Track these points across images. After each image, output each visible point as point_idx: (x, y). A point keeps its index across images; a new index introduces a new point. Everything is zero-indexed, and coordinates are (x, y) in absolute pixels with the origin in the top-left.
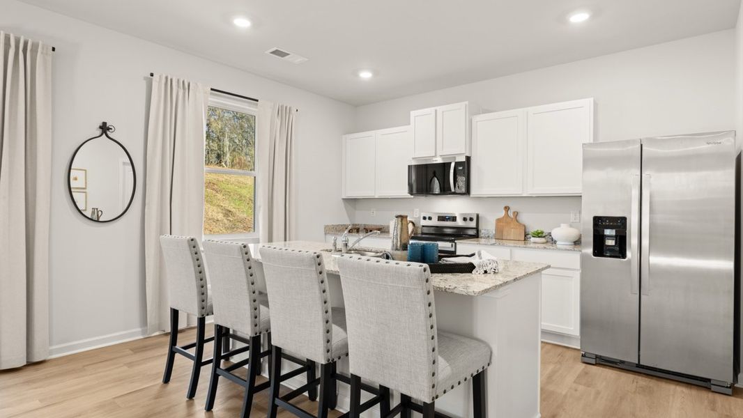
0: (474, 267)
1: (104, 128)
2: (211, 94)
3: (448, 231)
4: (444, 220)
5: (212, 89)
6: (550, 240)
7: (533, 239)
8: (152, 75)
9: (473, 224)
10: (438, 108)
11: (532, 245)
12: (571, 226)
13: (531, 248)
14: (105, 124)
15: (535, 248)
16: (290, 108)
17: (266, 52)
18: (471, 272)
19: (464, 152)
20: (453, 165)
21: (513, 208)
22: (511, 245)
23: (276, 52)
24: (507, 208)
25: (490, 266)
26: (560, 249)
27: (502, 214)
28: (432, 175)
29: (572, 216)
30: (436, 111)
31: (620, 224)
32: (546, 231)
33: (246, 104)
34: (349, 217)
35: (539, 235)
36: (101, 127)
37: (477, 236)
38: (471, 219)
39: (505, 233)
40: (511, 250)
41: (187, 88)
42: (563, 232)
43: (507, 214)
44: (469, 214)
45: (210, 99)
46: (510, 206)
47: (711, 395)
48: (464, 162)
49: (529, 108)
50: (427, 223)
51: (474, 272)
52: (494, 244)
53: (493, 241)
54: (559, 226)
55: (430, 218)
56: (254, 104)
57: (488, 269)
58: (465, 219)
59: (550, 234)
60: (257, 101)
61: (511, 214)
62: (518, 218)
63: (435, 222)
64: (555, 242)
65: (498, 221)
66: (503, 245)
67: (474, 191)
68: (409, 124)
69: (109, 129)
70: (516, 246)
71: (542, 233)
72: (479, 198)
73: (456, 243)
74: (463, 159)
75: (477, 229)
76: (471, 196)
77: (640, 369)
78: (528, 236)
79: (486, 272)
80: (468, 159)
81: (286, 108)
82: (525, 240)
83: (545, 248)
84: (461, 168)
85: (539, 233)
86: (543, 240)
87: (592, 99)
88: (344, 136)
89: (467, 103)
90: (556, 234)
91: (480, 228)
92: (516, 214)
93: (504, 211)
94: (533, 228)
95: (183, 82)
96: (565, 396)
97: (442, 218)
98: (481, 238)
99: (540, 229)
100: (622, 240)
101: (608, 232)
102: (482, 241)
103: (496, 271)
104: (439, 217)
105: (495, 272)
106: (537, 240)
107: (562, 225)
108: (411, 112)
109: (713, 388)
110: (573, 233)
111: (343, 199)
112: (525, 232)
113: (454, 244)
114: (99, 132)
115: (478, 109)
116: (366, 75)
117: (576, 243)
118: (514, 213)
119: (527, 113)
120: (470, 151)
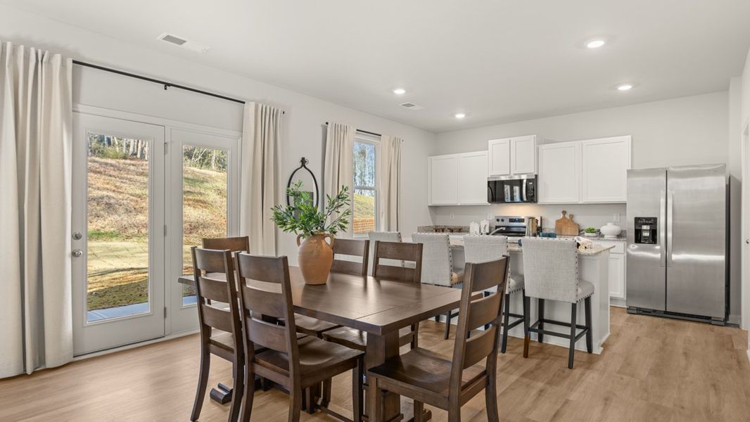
1: (303, 161)
2: (357, 133)
3: (515, 229)
4: (514, 222)
5: (357, 130)
6: (599, 235)
7: (586, 234)
8: (327, 123)
10: (513, 139)
11: (587, 237)
12: (615, 224)
14: (303, 159)
19: (533, 172)
20: (525, 181)
21: (569, 212)
23: (406, 105)
24: (564, 213)
26: (607, 240)
27: (561, 216)
29: (615, 217)
30: (510, 141)
31: (653, 222)
32: (596, 228)
34: (432, 220)
35: (591, 231)
36: (301, 161)
39: (563, 230)
42: (609, 229)
43: (564, 217)
46: (566, 210)
47: (711, 326)
48: (533, 179)
49: (583, 141)
50: (500, 224)
54: (606, 225)
55: (503, 220)
56: (378, 138)
59: (599, 231)
61: (567, 216)
62: (573, 219)
63: (507, 223)
64: (603, 236)
65: (558, 221)
67: (540, 200)
68: (488, 149)
69: (305, 162)
71: (593, 229)
72: (544, 205)
74: (533, 177)
75: (541, 227)
76: (538, 203)
77: (667, 314)
78: (582, 232)
80: (536, 176)
82: (580, 234)
83: (596, 240)
84: (531, 183)
86: (594, 234)
87: (630, 136)
88: (430, 158)
89: (535, 136)
90: (604, 230)
92: (572, 216)
93: (562, 214)
94: (585, 226)
95: (344, 126)
96: (622, 327)
97: (512, 220)
99: (592, 227)
100: (654, 233)
101: (644, 227)
104: (510, 219)
106: (590, 234)
107: (608, 224)
108: (490, 141)
109: (713, 322)
110: (617, 229)
111: (430, 207)
112: (579, 229)
114: (301, 165)
115: (543, 140)
116: (460, 116)
117: (620, 236)
118: (570, 215)
119: (582, 144)
120: (538, 171)
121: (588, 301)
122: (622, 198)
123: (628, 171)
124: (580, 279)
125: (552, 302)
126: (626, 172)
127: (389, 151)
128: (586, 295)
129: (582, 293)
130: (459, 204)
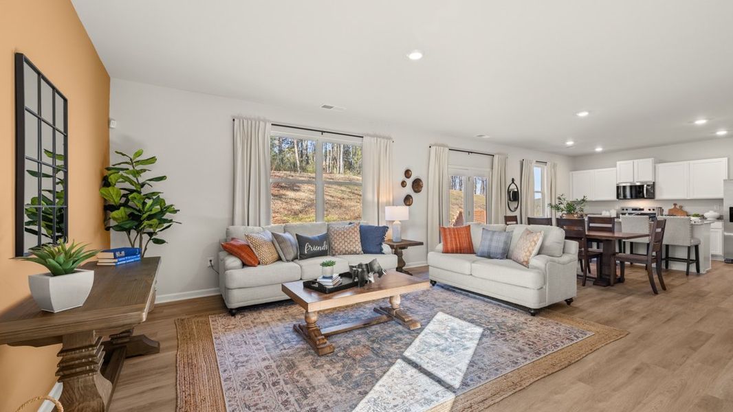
1: (513, 180)
4: (636, 210)
5: (536, 161)
6: (704, 218)
9: (655, 212)
10: (635, 161)
19: (651, 180)
20: (645, 186)
21: (679, 204)
24: (675, 205)
26: (709, 221)
29: (715, 208)
30: (633, 162)
32: (701, 214)
38: (653, 210)
42: (710, 214)
43: (675, 207)
44: (652, 207)
46: (677, 203)
48: (652, 185)
49: (689, 162)
50: (625, 211)
55: (627, 209)
58: (649, 210)
59: (703, 216)
60: (546, 163)
61: (677, 207)
62: (682, 209)
64: (706, 219)
65: (672, 209)
67: (657, 197)
68: (617, 167)
72: (659, 200)
74: (651, 183)
76: (655, 199)
80: (654, 183)
84: (650, 187)
85: (696, 215)
86: (699, 218)
87: (727, 158)
88: (571, 172)
89: (653, 158)
90: (706, 215)
92: (681, 207)
93: (673, 206)
94: (692, 212)
104: (633, 209)
107: (710, 211)
110: (717, 214)
112: (687, 215)
115: (659, 161)
117: (720, 218)
119: (689, 164)
120: (655, 180)
121: (697, 247)
122: (720, 196)
123: (724, 180)
124: (692, 237)
125: (674, 246)
126: (722, 182)
127: (551, 171)
128: (696, 244)
129: (694, 242)
130: (594, 200)
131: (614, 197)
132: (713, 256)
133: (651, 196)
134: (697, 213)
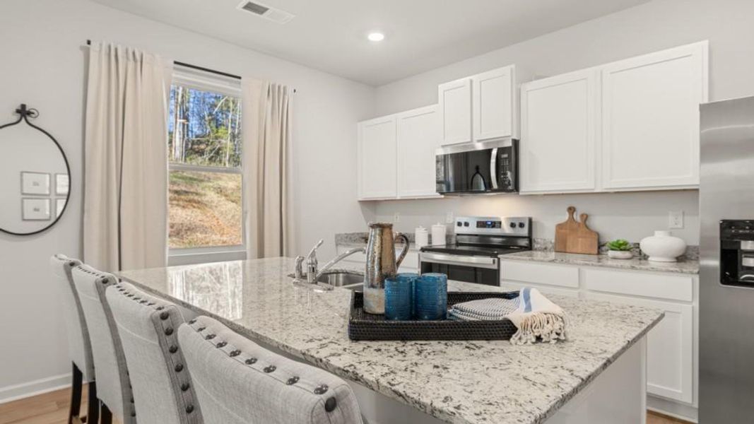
0: (514, 329)
1: (23, 112)
2: (175, 68)
4: (485, 227)
5: (176, 63)
6: (636, 253)
7: (611, 253)
8: (89, 43)
9: (525, 232)
10: (474, 77)
11: (610, 263)
12: (671, 234)
13: (611, 267)
14: (23, 106)
15: (617, 267)
16: (285, 88)
17: (237, 8)
18: (508, 338)
19: (510, 134)
20: (494, 152)
21: (581, 208)
22: (579, 262)
23: (249, 7)
24: (572, 210)
25: (548, 328)
26: (656, 270)
27: (565, 217)
28: (474, 171)
30: (471, 81)
32: (632, 241)
33: (228, 83)
35: (621, 246)
36: (18, 111)
37: (529, 247)
38: (521, 225)
39: (569, 244)
40: (579, 270)
41: (139, 61)
42: (659, 243)
43: (572, 219)
44: (518, 218)
45: (174, 75)
46: (576, 206)
48: (510, 148)
49: (603, 66)
50: (463, 230)
51: (514, 338)
52: (553, 261)
53: (552, 255)
54: (652, 234)
55: (467, 224)
56: (235, 82)
57: (543, 332)
58: (513, 225)
59: (637, 246)
60: (240, 78)
61: (577, 217)
62: (587, 223)
63: (473, 229)
64: (646, 257)
65: (560, 227)
66: (568, 262)
67: (525, 187)
68: (437, 103)
69: (29, 113)
70: (586, 264)
71: (625, 244)
72: (532, 197)
73: (499, 259)
74: (509, 144)
75: (530, 238)
76: (520, 194)
78: (604, 248)
79: (539, 339)
80: (516, 143)
81: (279, 87)
82: (599, 253)
83: (633, 268)
84: (506, 156)
85: (621, 245)
86: (627, 254)
87: (706, 43)
88: (359, 124)
89: (513, 66)
90: (647, 245)
91: (534, 236)
92: (585, 217)
93: (567, 213)
94: (611, 236)
95: (134, 53)
97: (481, 224)
98: (536, 250)
101: (747, 245)
102: (538, 255)
103: (562, 337)
104: (478, 223)
105: (558, 340)
106: (618, 254)
107: (656, 232)
108: (440, 86)
110: (675, 244)
111: (360, 201)
112: (599, 243)
113: (496, 259)
114: (15, 118)
115: (529, 74)
116: (376, 37)
117: (685, 258)
118: (582, 216)
119: (602, 74)
120: (519, 132)
123: (703, 108)
130: (398, 198)
131: (431, 190)
132: (652, 398)
133: (509, 184)
134: (622, 237)
